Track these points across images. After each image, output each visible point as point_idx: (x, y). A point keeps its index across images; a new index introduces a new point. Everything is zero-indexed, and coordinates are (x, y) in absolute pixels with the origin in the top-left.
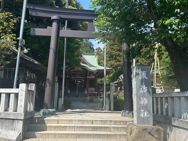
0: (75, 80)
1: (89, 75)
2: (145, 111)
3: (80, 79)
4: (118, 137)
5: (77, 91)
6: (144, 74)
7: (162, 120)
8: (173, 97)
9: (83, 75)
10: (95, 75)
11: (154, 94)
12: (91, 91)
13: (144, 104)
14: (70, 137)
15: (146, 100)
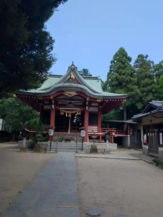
0: (65, 113)
3: (75, 112)
5: (69, 131)
10: (98, 107)
12: (92, 131)
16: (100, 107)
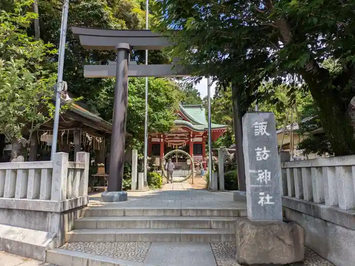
1: (193, 137)
2: (265, 195)
3: (181, 144)
4: (223, 239)
5: (177, 160)
6: (264, 127)
7: (301, 208)
8: (321, 167)
9: (185, 137)
10: (202, 137)
11: (286, 163)
13: (264, 182)
14: (140, 239)
15: (268, 174)
16: (204, 137)
